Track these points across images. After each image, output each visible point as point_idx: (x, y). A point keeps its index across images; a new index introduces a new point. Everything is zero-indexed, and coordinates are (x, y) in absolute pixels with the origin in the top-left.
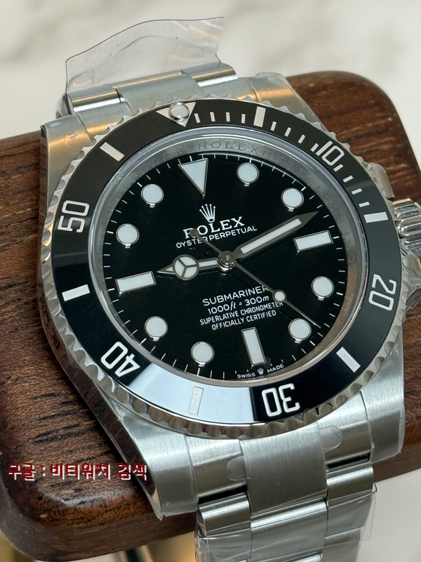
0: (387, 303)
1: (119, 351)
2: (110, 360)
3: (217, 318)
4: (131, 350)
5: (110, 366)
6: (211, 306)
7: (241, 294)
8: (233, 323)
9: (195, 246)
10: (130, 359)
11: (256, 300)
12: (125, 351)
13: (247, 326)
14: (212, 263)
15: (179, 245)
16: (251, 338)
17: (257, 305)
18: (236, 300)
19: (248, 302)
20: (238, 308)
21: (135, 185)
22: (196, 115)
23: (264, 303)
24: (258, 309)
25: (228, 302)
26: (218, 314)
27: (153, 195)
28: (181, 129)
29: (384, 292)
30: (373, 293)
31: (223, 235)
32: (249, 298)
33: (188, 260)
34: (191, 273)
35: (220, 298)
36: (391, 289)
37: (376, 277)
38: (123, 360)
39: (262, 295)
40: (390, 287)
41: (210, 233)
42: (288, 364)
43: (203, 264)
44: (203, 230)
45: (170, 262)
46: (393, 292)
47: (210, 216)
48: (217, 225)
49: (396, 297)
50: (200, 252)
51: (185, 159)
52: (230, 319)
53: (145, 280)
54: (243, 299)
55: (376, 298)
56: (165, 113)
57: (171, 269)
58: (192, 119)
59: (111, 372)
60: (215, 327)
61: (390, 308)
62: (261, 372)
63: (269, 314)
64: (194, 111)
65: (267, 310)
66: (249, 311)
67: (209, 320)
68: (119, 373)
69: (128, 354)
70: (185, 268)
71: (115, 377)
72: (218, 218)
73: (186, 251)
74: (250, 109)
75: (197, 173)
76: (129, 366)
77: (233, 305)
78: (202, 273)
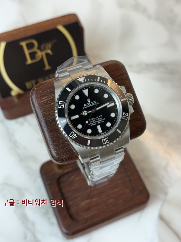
0: (126, 118)
1: (73, 133)
2: (71, 135)
3: (92, 123)
4: (75, 133)
5: (71, 137)
6: (90, 121)
7: (96, 118)
8: (95, 124)
9: (86, 108)
10: (75, 135)
11: (99, 119)
12: (74, 133)
13: (98, 125)
14: (90, 112)
15: (83, 108)
16: (99, 127)
17: (100, 120)
18: (95, 119)
19: (98, 119)
20: (96, 121)
21: (73, 95)
22: (85, 80)
23: (101, 119)
24: (100, 121)
25: (94, 120)
26: (92, 122)
27: (77, 97)
28: (82, 83)
29: (125, 116)
30: (123, 116)
31: (92, 105)
32: (98, 118)
33: (85, 112)
34: (86, 114)
35: (92, 119)
36: (127, 115)
37: (124, 113)
38: (74, 135)
39: (101, 118)
40: (127, 114)
41: (89, 105)
42: (107, 132)
43: (88, 112)
44: (88, 104)
45: (82, 112)
46: (127, 116)
47: (89, 101)
48: (91, 103)
49: (128, 117)
50: (87, 109)
51: (83, 89)
52: (94, 123)
53: (77, 116)
54: (97, 119)
55: (124, 118)
56: (79, 80)
57: (82, 114)
58: (84, 81)
59: (71, 138)
60: (91, 125)
61: (127, 119)
62: (101, 134)
63: (102, 122)
64: (85, 79)
65: (102, 121)
66: (98, 121)
67: (90, 124)
68: (73, 138)
69: (75, 134)
70: (85, 113)
71: (72, 139)
72: (91, 101)
73: (85, 109)
74: (96, 77)
75: (86, 92)
76: (75, 136)
77: (95, 120)
78: (88, 114)
